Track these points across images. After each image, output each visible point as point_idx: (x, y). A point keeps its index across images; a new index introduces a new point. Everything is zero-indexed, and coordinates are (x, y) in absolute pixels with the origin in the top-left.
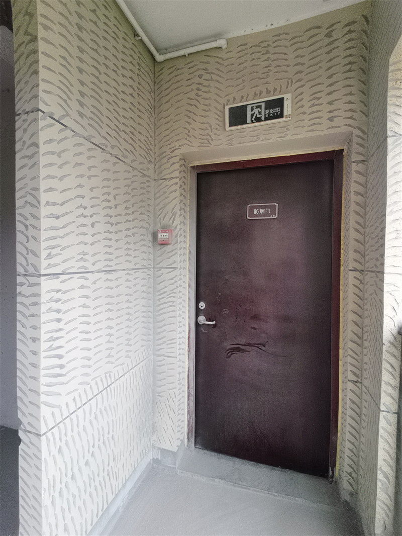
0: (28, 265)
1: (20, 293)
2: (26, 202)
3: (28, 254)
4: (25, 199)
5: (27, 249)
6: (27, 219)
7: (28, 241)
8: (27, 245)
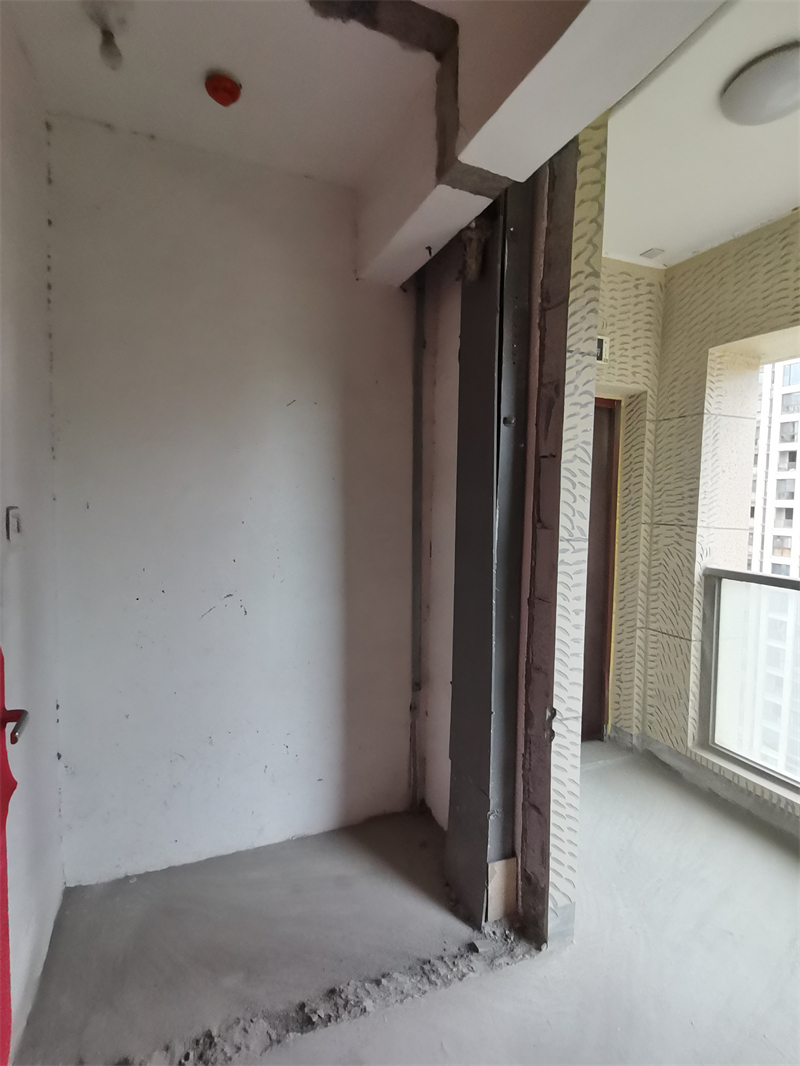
0: (573, 528)
1: (562, 561)
2: (575, 456)
3: (574, 515)
4: (573, 453)
5: (573, 510)
6: (575, 476)
7: (575, 501)
8: (573, 505)
